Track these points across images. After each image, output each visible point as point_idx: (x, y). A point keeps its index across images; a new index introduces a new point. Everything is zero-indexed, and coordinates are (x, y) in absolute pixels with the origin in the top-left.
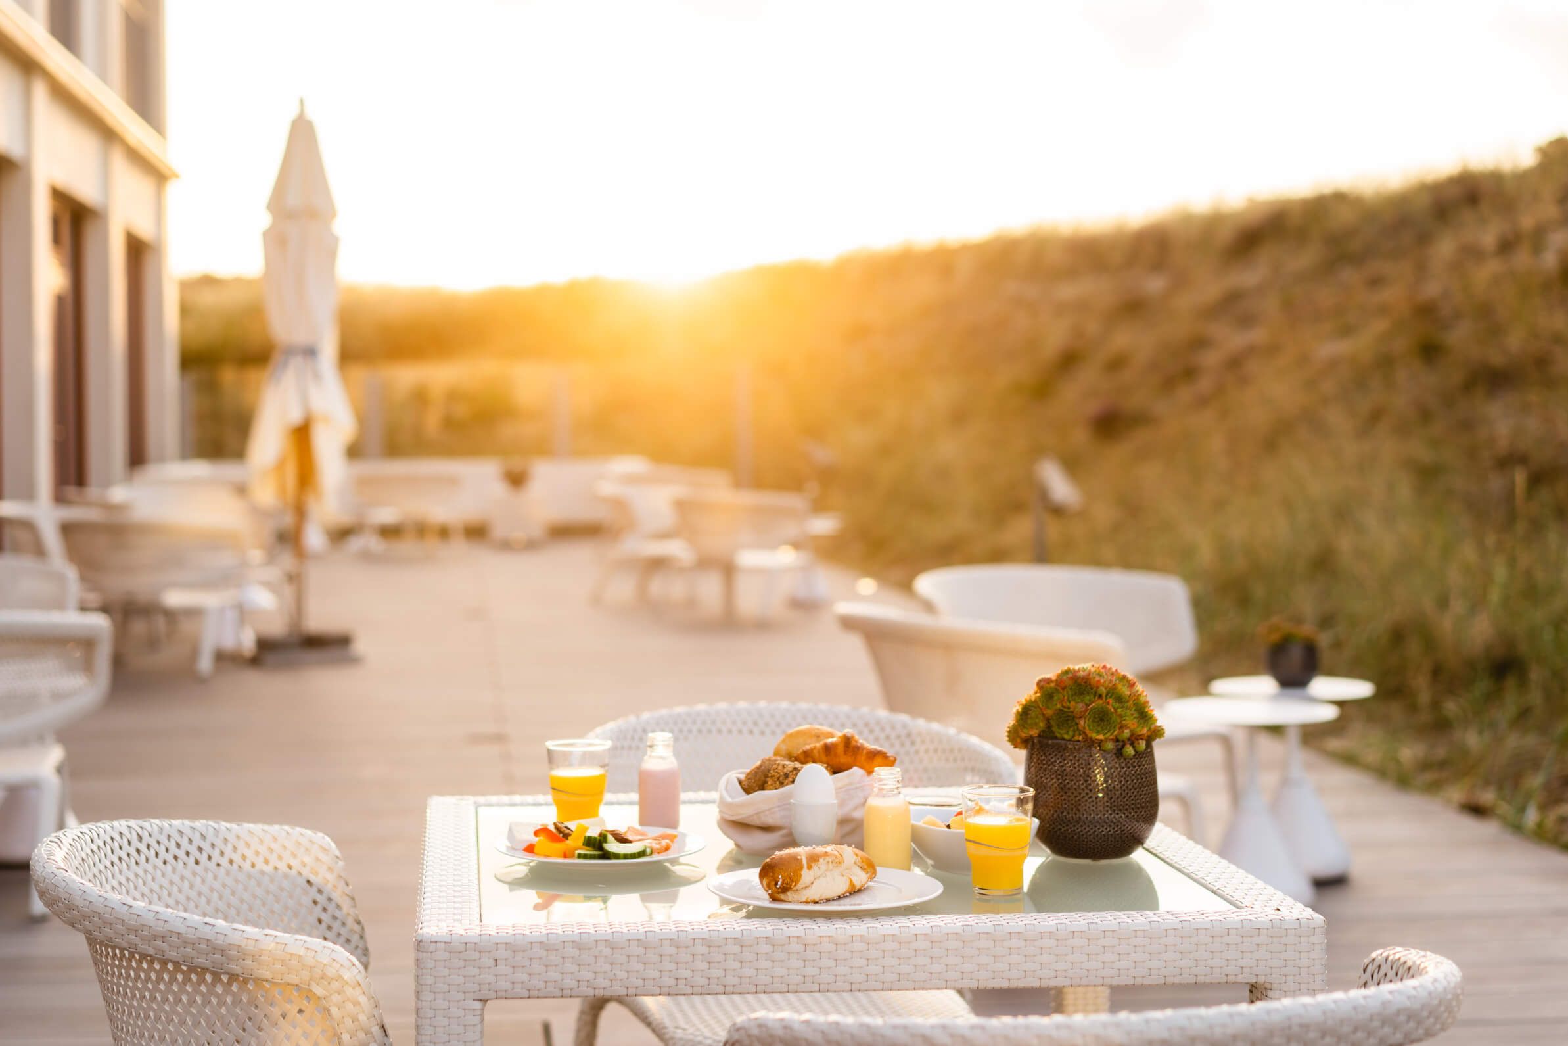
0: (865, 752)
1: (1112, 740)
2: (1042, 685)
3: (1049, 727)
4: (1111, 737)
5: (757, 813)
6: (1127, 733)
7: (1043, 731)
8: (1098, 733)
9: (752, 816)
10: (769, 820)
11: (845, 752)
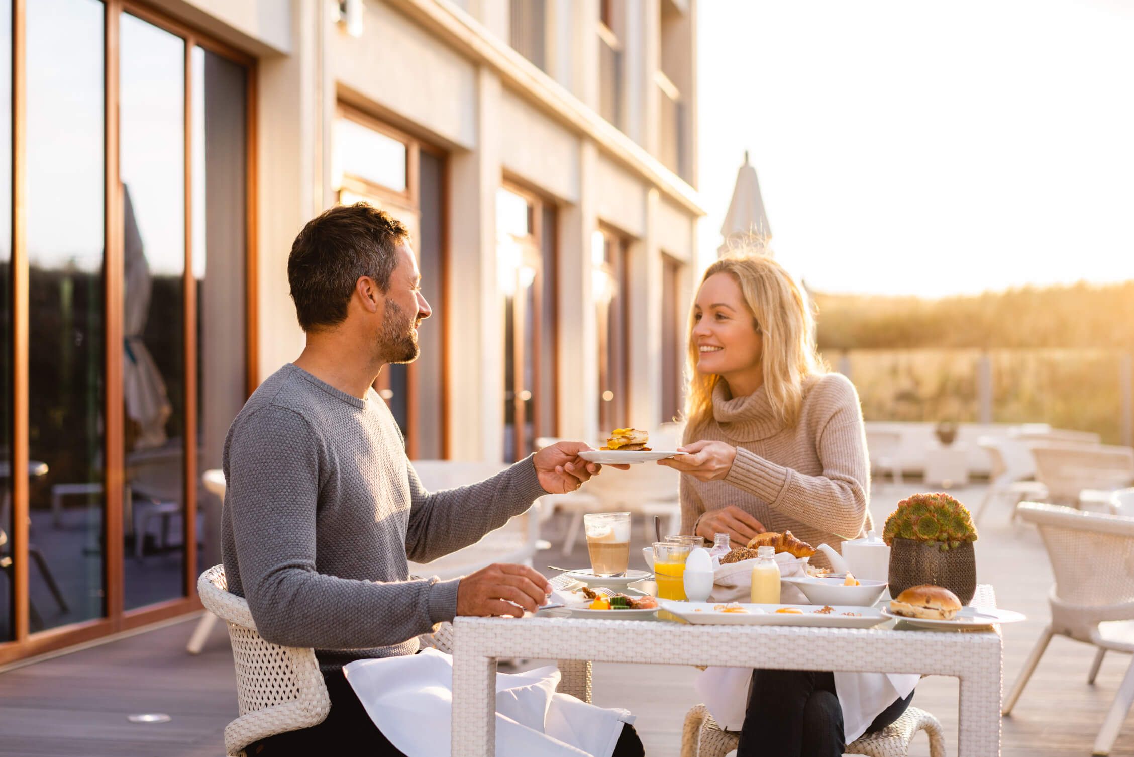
0: (796, 545)
1: (934, 540)
2: (901, 504)
3: (900, 530)
4: (933, 538)
5: (723, 578)
6: (945, 535)
7: (897, 534)
8: (925, 534)
9: (720, 579)
10: (729, 582)
11: (784, 544)
